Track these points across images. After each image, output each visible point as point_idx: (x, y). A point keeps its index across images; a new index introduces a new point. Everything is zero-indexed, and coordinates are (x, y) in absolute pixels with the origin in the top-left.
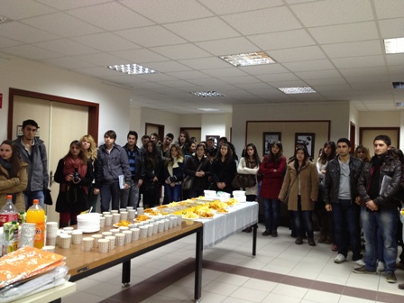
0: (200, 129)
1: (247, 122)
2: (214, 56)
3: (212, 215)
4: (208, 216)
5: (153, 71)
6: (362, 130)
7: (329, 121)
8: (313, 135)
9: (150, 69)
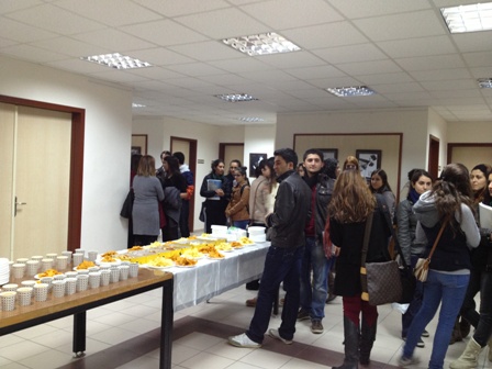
0: (243, 144)
1: (295, 135)
2: (213, 39)
3: (193, 263)
4: (187, 263)
5: (147, 64)
6: (451, 147)
7: (401, 135)
8: (379, 152)
9: (142, 61)
